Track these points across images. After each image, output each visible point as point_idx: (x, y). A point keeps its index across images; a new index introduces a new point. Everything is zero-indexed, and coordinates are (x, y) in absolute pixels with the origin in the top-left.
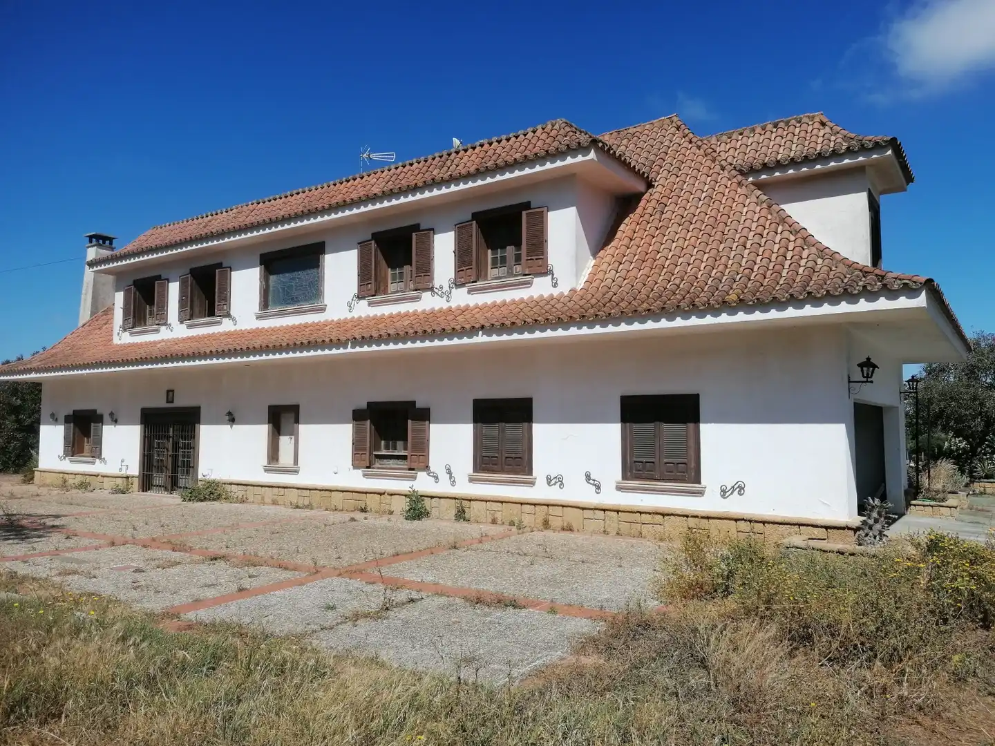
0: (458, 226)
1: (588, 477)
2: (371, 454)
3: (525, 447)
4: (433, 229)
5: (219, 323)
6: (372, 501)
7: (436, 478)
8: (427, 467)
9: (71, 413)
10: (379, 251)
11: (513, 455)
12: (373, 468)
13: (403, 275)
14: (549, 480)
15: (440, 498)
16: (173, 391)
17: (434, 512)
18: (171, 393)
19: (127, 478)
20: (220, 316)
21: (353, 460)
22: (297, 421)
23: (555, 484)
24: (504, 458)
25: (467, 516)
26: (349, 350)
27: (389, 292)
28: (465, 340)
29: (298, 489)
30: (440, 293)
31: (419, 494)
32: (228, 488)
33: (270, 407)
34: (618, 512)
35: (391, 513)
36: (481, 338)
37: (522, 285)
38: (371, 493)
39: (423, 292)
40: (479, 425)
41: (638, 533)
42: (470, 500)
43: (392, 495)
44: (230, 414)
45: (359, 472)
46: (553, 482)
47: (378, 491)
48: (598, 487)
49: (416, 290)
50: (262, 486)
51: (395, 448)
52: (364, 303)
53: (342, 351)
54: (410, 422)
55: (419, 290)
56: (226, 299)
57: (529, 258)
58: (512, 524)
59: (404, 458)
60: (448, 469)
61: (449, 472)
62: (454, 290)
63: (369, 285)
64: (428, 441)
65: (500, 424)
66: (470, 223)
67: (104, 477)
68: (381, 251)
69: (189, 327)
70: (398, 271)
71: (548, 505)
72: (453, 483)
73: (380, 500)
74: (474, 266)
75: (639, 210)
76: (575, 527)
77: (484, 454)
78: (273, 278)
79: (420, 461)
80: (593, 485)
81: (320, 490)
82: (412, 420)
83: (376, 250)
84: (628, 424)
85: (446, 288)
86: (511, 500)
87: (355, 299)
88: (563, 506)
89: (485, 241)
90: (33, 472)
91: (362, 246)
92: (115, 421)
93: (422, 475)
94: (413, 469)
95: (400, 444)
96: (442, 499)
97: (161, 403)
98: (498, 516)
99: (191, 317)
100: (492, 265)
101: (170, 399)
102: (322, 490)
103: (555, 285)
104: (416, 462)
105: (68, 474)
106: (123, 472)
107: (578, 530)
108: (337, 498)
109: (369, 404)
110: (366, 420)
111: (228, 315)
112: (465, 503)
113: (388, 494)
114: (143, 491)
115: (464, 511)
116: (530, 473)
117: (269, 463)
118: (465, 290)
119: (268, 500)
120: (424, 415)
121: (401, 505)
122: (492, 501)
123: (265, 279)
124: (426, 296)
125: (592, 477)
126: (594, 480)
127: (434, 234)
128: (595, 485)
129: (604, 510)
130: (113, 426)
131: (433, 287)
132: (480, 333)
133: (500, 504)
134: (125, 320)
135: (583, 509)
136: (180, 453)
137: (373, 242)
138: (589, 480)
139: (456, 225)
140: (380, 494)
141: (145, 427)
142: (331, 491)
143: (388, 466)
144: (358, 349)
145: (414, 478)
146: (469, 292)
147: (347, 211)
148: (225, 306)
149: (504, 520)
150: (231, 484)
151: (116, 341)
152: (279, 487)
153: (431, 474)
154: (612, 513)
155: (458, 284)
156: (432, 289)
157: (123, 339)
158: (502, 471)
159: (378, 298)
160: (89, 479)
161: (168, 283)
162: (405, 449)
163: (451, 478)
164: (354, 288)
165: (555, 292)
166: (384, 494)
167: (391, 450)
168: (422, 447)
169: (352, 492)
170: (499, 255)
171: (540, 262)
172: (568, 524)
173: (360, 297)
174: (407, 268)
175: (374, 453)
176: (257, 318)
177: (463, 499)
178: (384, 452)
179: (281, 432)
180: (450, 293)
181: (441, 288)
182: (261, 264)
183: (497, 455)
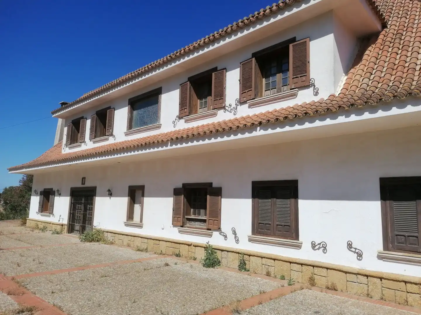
0: (242, 64)
1: (350, 246)
2: (184, 217)
3: (293, 217)
4: (225, 69)
5: (107, 139)
6: (184, 250)
7: (226, 237)
8: (219, 228)
9: (43, 190)
10: (192, 88)
11: (283, 224)
12: (185, 227)
13: (206, 103)
14: (314, 246)
15: (228, 251)
16: (85, 178)
17: (224, 262)
18: (84, 179)
19: (62, 225)
20: (108, 135)
21: (173, 221)
22: (143, 196)
23: (319, 249)
24: (275, 226)
25: (247, 267)
26: (169, 147)
27: (198, 113)
28: (247, 135)
29: (141, 238)
30: (229, 110)
31: (213, 247)
32: (106, 234)
33: (130, 187)
34: (381, 279)
35: (195, 259)
36: (259, 132)
37: (289, 97)
38: (183, 244)
39: (219, 110)
40: (256, 199)
41: (404, 301)
42: (250, 256)
43: (196, 246)
44: (109, 190)
45: (176, 229)
46: (317, 247)
47: (187, 243)
48: (360, 256)
49: (214, 109)
50: (123, 235)
51: (199, 214)
52: (182, 121)
53: (165, 148)
54: (208, 196)
55: (216, 109)
56: (111, 126)
57: (295, 77)
58: (283, 278)
59: (204, 221)
60: (234, 231)
61: (235, 233)
62: (239, 107)
63: (186, 110)
64: (220, 210)
65: (272, 199)
66: (251, 60)
67: (53, 224)
68: (193, 88)
69: (94, 142)
70: (204, 100)
71: (313, 266)
72: (237, 241)
73: (188, 249)
74: (253, 89)
75: (379, 41)
76: (339, 287)
77: (260, 222)
78: (135, 112)
79: (215, 224)
80: (355, 252)
81: (153, 240)
82: (210, 195)
83: (190, 88)
84: (388, 202)
85: (234, 105)
86: (282, 259)
87: (177, 119)
88: (327, 269)
89: (261, 72)
90: (26, 220)
91: (183, 87)
92: (60, 195)
93: (216, 234)
94: (210, 230)
95: (202, 211)
96: (229, 253)
97: (79, 185)
98: (271, 270)
99: (95, 137)
100: (266, 88)
101: (83, 183)
102: (155, 240)
103: (316, 94)
104: (211, 225)
105: (39, 222)
106: (61, 222)
107: (342, 291)
108: (163, 246)
109: (184, 185)
110: (181, 195)
111: (112, 135)
112: (246, 257)
113: (193, 246)
114: (69, 233)
115: (245, 264)
116: (297, 238)
117: (127, 221)
118: (247, 105)
119: (125, 243)
120: (218, 192)
121: (201, 254)
122: (267, 258)
123: (131, 113)
124: (221, 112)
125: (353, 246)
126: (356, 249)
127: (226, 72)
128: (357, 253)
129: (367, 276)
130: (59, 197)
131: (225, 106)
132: (258, 128)
133: (273, 261)
134: (67, 141)
135: (346, 273)
136: (88, 213)
137: (188, 83)
138: (351, 248)
139: (241, 63)
140: (189, 245)
141: (72, 197)
142: (159, 240)
143: (194, 226)
144: (174, 146)
145: (210, 236)
146: (249, 107)
147: (173, 64)
148: (110, 130)
149: (276, 274)
150: (107, 232)
151: (63, 152)
152: (131, 236)
153: (223, 234)
154: (375, 279)
155: (242, 102)
156: (224, 108)
157: (66, 151)
158: (274, 235)
159: (191, 117)
160: (47, 225)
161: (86, 120)
162: (206, 215)
163: (235, 237)
164: (177, 112)
165: (316, 99)
166: (191, 245)
167: (197, 216)
168: (216, 214)
169: (172, 242)
170: (270, 81)
171: (304, 78)
172: (333, 284)
173: (180, 117)
174: (209, 98)
175: (186, 217)
176: (125, 135)
177: (244, 254)
178: (192, 217)
179: (136, 202)
180: (236, 109)
181: (230, 106)
182: (129, 105)
183: (270, 223)
